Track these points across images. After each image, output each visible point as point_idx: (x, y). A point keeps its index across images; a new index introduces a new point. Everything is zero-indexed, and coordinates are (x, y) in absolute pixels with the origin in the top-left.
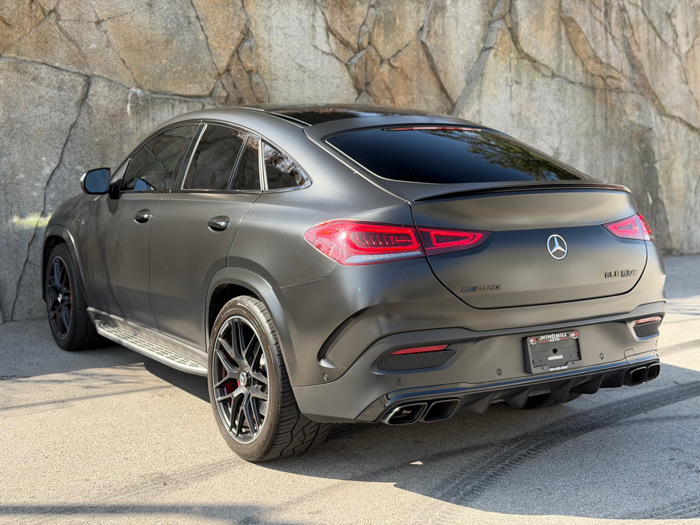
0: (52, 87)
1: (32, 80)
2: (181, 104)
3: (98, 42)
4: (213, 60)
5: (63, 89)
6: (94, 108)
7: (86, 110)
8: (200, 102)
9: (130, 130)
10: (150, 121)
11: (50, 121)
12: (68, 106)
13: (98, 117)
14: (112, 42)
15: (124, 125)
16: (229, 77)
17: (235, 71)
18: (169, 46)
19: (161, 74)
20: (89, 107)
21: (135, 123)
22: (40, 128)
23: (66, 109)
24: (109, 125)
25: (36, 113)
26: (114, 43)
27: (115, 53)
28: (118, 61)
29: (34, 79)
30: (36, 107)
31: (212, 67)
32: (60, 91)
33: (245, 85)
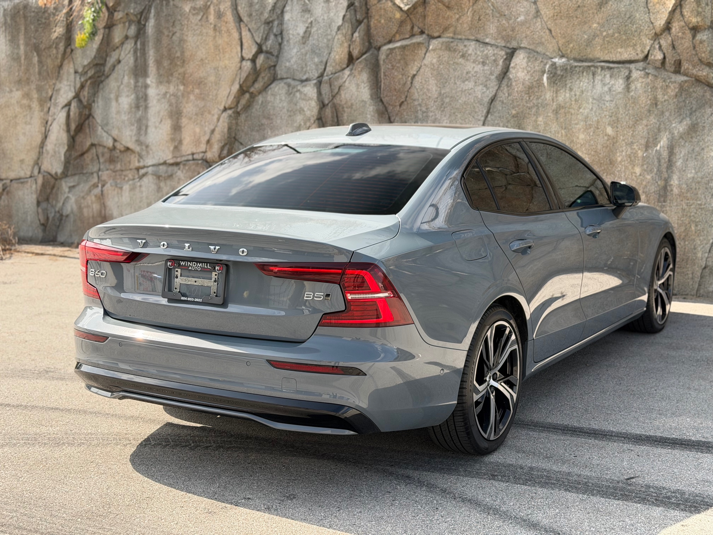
0: (477, 63)
1: (460, 58)
2: (603, 71)
3: (527, 14)
4: (650, 19)
5: (486, 63)
6: (513, 80)
7: (506, 83)
8: (627, 68)
9: (546, 102)
10: (567, 91)
11: (474, 95)
12: (490, 79)
13: (516, 89)
14: (541, 12)
15: (541, 96)
16: (668, 36)
17: (676, 29)
18: (603, 9)
19: (588, 40)
20: (510, 79)
21: (552, 94)
22: (465, 101)
23: (488, 82)
24: (526, 97)
25: (462, 88)
26: (543, 13)
27: (543, 22)
28: (544, 30)
29: (463, 56)
30: (464, 82)
31: (648, 27)
32: (484, 65)
33: (687, 45)
